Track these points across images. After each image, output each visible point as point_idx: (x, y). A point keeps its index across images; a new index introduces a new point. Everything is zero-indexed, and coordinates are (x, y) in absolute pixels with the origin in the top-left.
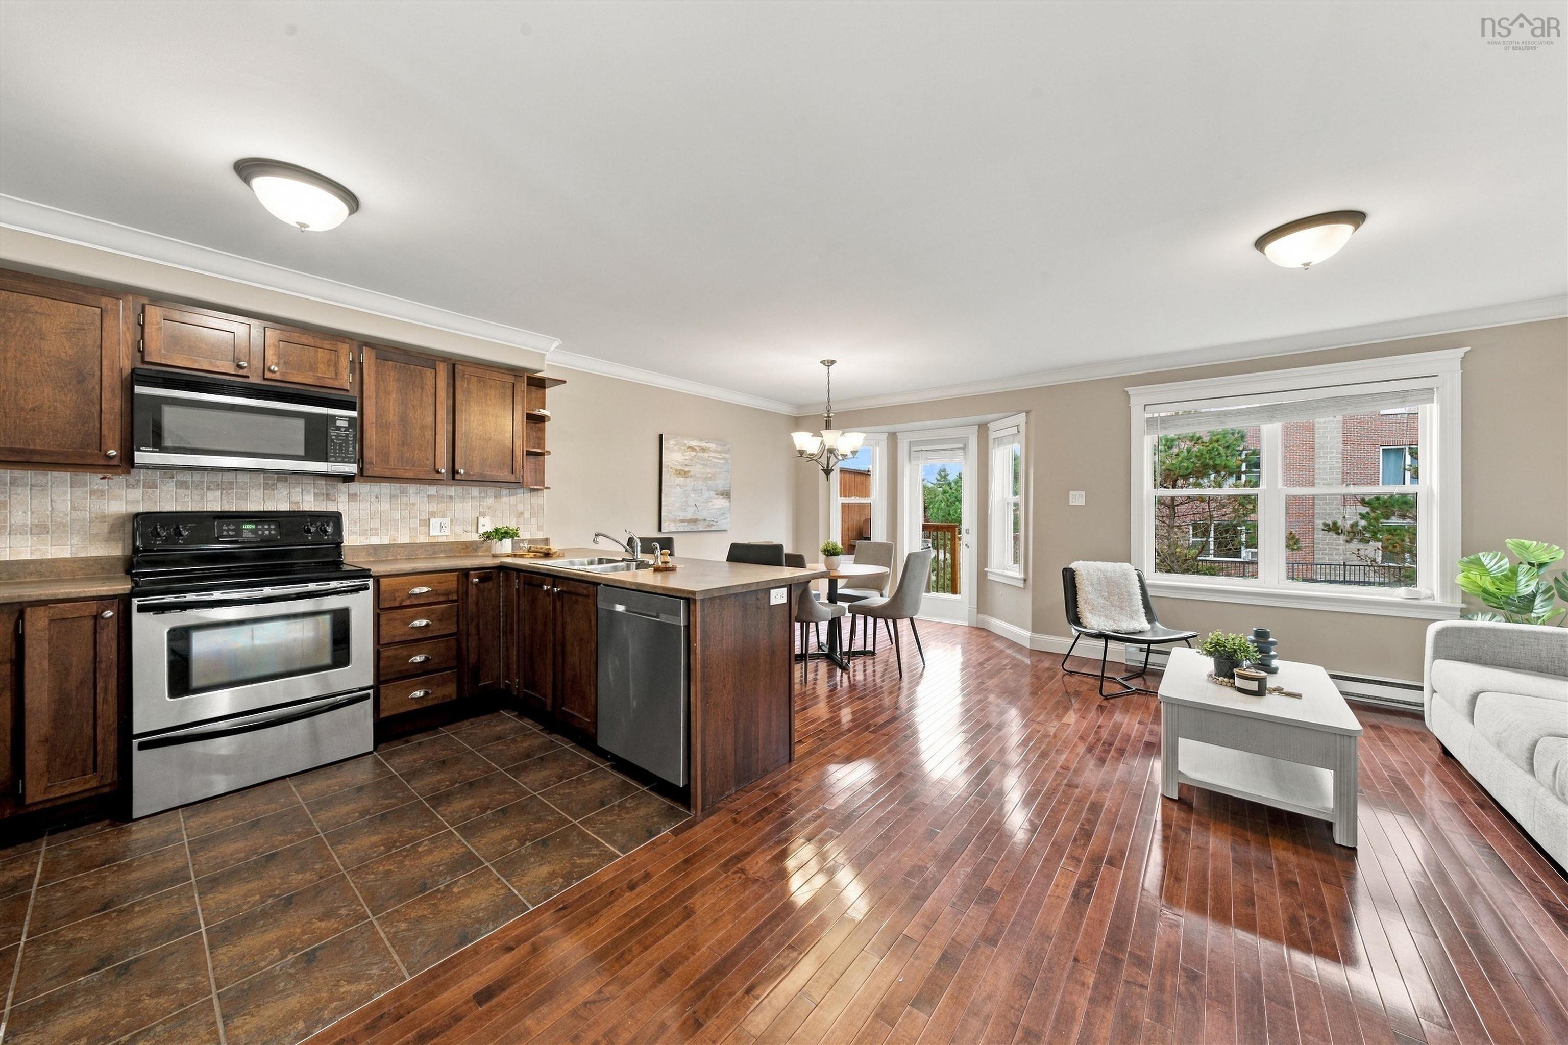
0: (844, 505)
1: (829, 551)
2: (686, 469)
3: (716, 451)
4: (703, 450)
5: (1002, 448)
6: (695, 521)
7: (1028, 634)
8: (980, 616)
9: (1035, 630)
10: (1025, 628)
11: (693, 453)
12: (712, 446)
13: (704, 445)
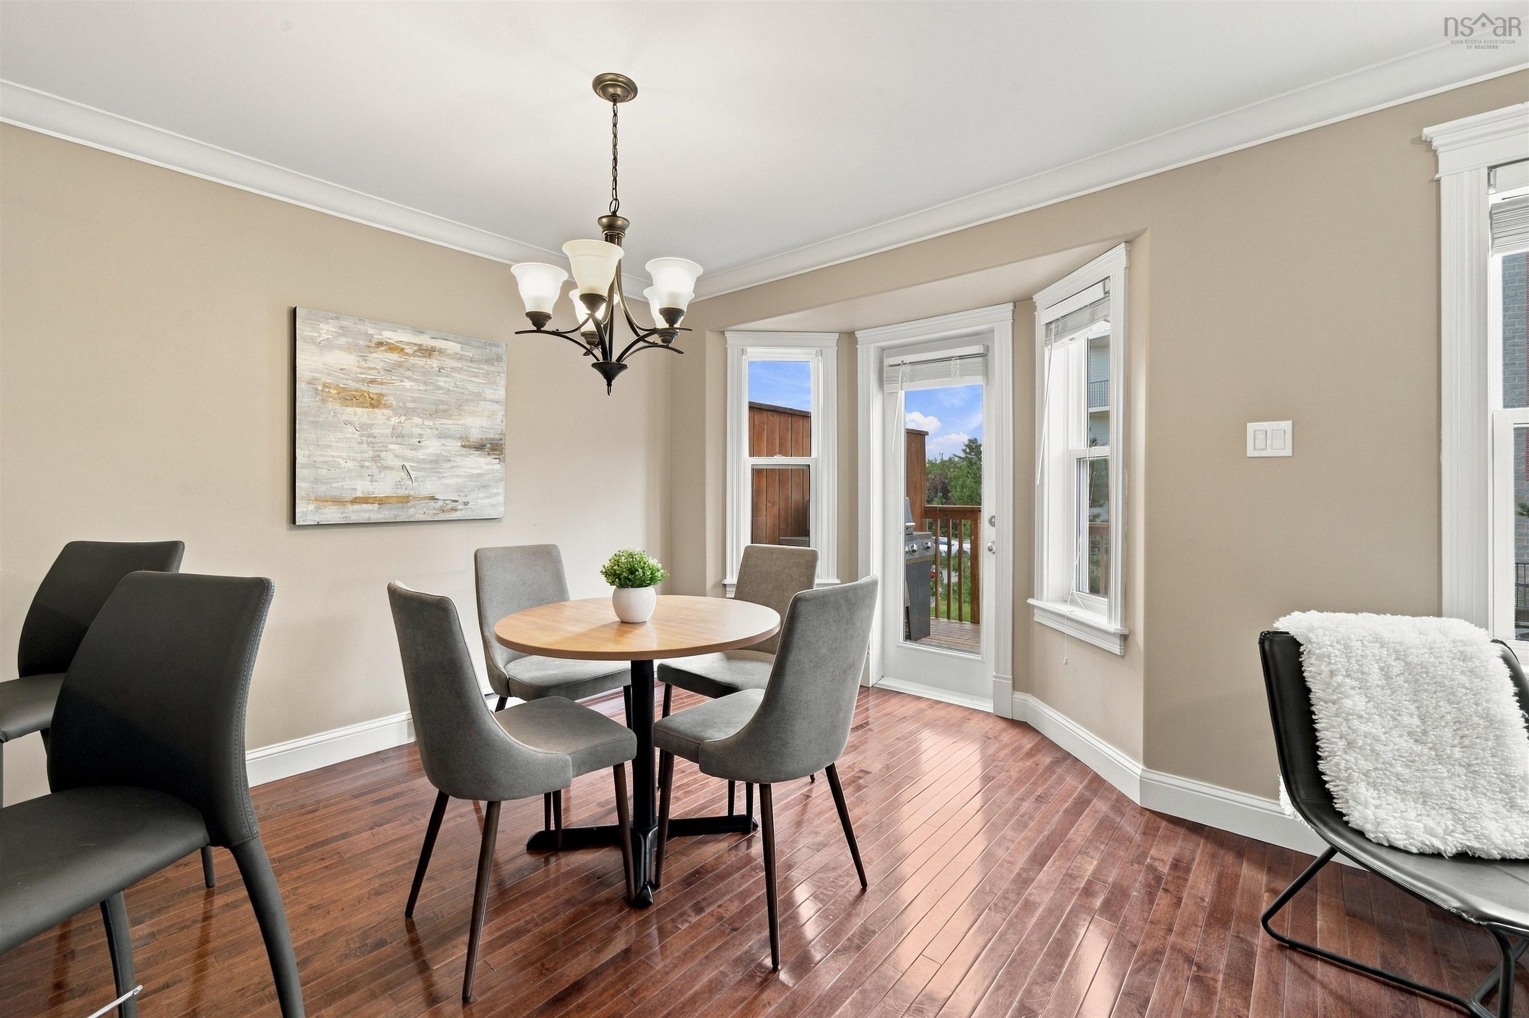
0: (757, 473)
1: (618, 576)
2: (374, 389)
3: (461, 358)
4: (428, 352)
5: (1066, 340)
6: (405, 500)
7: (1137, 768)
8: (1019, 696)
9: (1151, 760)
10: (1132, 754)
11: (394, 357)
12: (452, 347)
13: (426, 341)
